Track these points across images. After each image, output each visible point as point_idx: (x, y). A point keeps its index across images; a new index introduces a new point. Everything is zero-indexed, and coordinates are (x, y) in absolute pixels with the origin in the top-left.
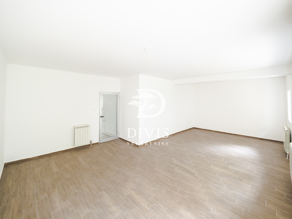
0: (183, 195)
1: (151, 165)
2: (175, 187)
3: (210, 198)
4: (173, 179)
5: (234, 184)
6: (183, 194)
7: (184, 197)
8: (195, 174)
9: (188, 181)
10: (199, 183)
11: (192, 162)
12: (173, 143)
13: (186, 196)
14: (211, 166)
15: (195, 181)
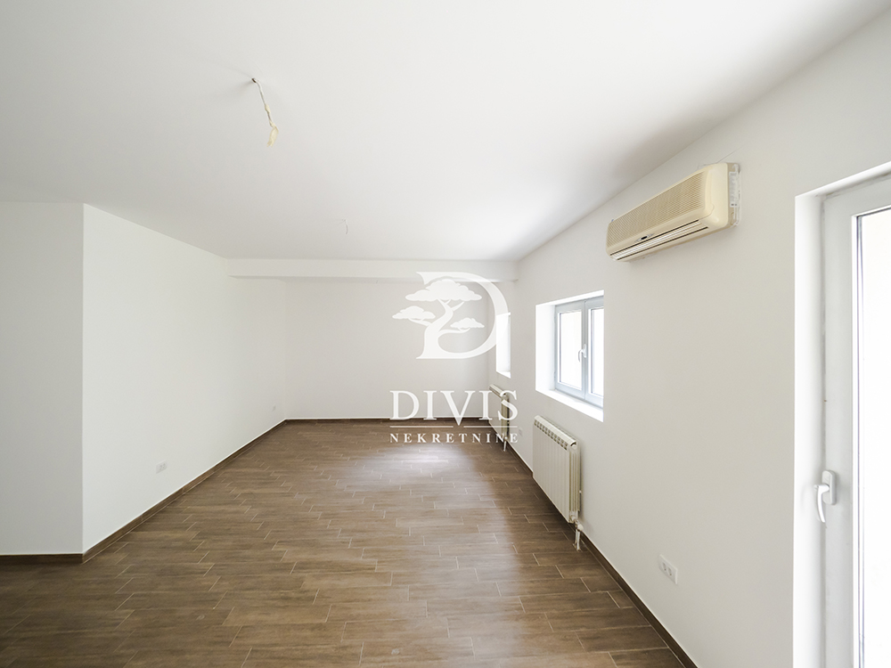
0: (383, 658)
1: (201, 617)
2: (344, 648)
3: (450, 617)
4: (318, 621)
5: (469, 548)
6: (381, 654)
7: (389, 661)
8: (373, 569)
9: (369, 600)
10: (398, 588)
11: (342, 531)
12: (246, 491)
13: (395, 655)
14: (399, 524)
15: (386, 588)
